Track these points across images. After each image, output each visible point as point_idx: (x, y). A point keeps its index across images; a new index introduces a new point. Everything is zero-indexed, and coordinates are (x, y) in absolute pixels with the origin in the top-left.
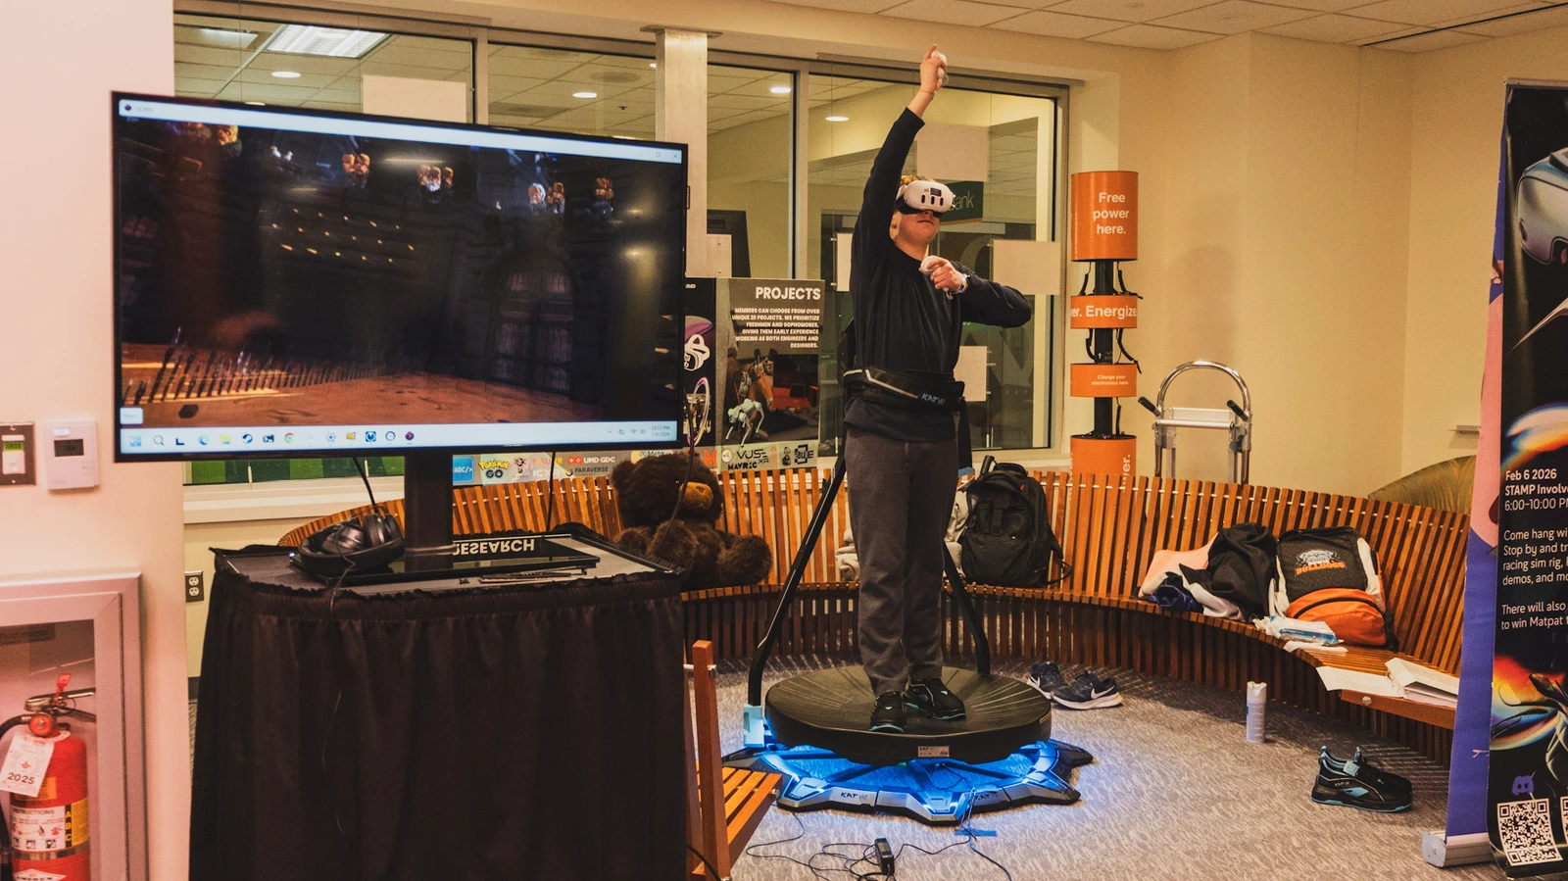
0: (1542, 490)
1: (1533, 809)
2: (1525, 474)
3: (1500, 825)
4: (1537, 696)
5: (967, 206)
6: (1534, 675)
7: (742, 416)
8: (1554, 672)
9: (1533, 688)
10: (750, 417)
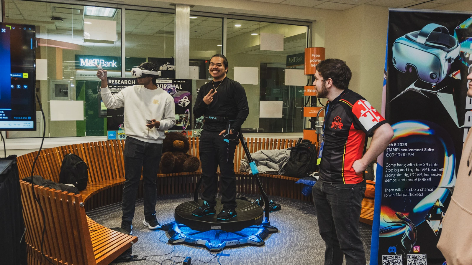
0: (401, 150)
1: (396, 258)
2: (395, 145)
3: (383, 263)
4: (398, 220)
5: (301, 61)
6: (397, 213)
7: (200, 121)
8: (405, 212)
9: (397, 217)
10: (203, 121)
